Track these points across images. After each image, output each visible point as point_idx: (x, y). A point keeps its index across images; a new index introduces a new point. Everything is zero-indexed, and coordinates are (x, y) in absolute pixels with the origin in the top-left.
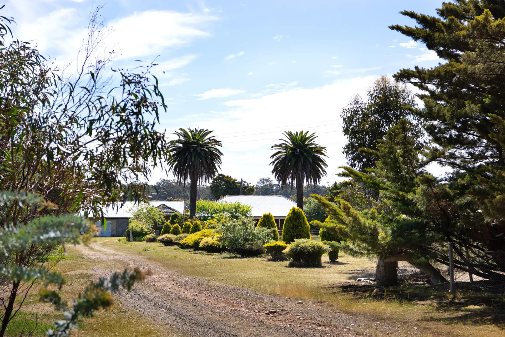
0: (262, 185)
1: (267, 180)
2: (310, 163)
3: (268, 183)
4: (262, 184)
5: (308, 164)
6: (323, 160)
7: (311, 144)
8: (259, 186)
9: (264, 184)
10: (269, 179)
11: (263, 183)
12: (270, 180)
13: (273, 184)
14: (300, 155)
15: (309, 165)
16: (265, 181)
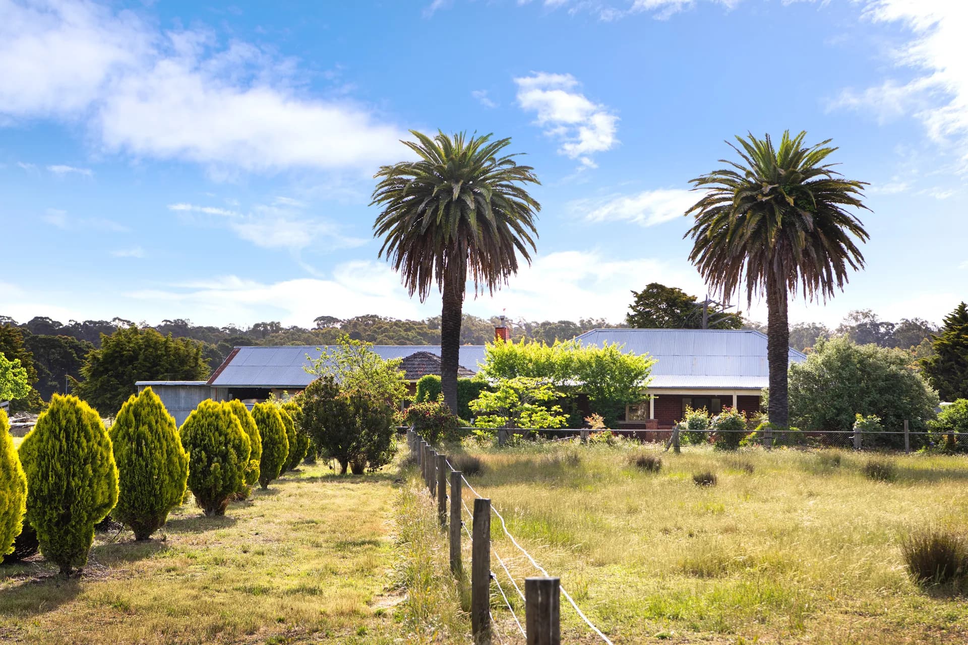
0: (854, 324)
1: (866, 315)
2: (806, 230)
3: (867, 320)
4: (854, 321)
5: (799, 229)
6: (853, 219)
7: (818, 172)
8: (846, 327)
9: (859, 323)
10: (870, 311)
11: (856, 319)
12: (872, 313)
13: (878, 322)
14: (773, 202)
15: (802, 234)
16: (861, 317)
